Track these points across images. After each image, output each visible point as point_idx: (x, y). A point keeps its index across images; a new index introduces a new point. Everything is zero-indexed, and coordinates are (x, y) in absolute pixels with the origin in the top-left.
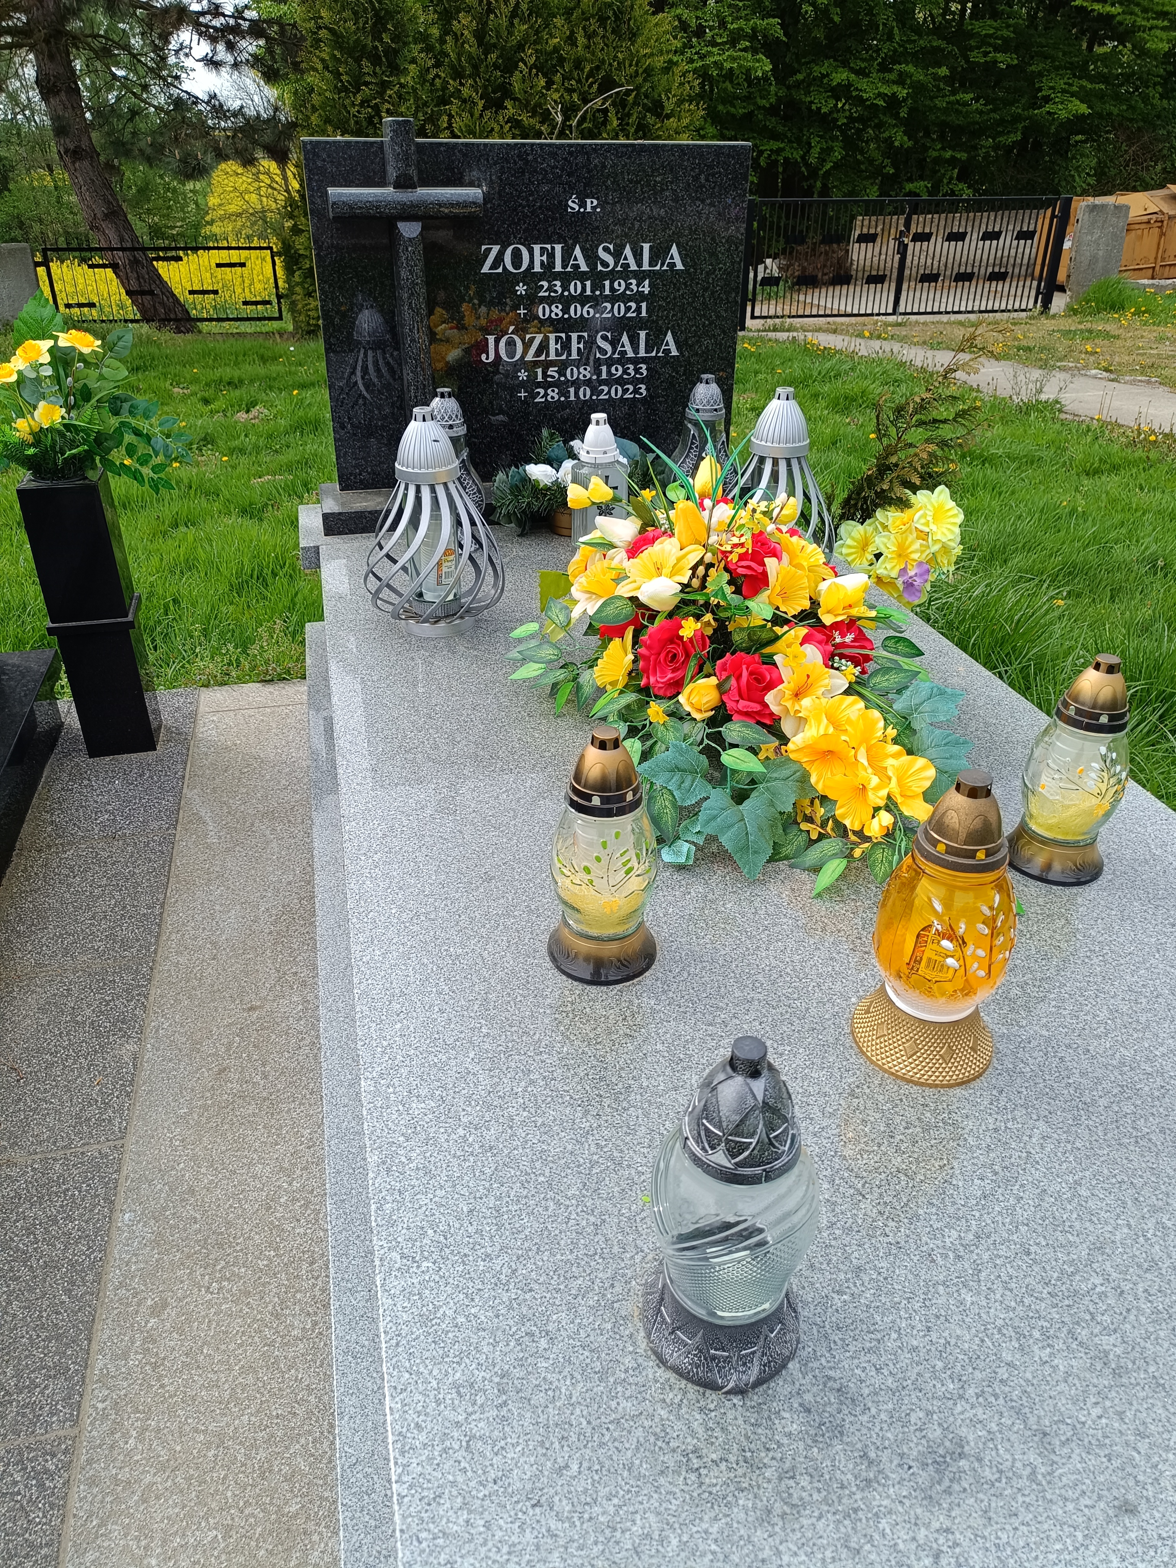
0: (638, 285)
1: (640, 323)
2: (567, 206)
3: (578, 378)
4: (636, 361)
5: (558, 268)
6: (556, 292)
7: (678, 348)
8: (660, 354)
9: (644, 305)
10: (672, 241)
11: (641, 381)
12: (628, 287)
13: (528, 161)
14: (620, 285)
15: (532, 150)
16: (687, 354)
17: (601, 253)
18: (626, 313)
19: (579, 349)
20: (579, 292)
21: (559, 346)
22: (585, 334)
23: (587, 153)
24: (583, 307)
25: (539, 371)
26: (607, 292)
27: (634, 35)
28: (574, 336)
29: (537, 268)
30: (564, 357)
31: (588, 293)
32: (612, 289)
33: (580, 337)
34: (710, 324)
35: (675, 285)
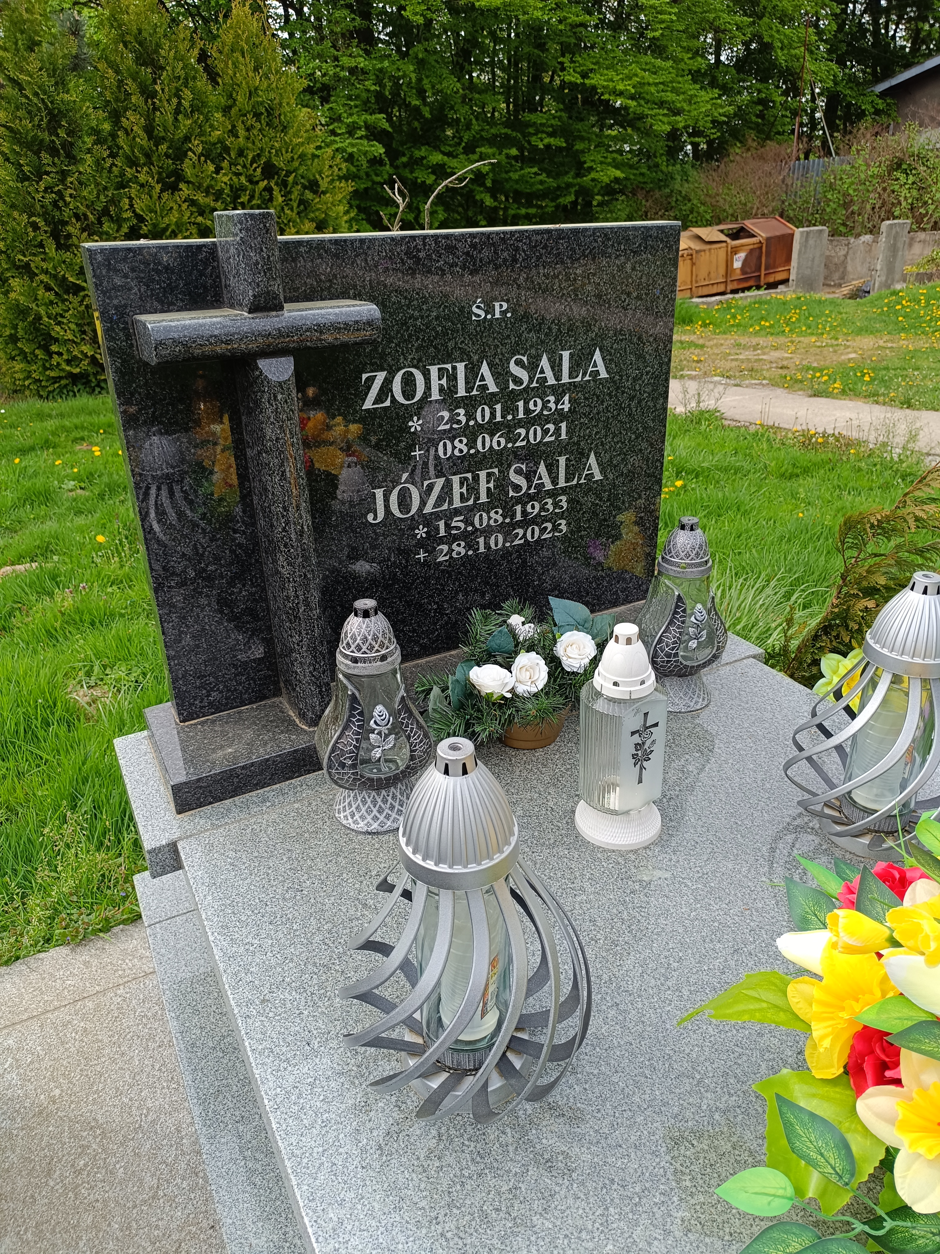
0: (557, 403)
1: (561, 448)
2: (471, 313)
3: (488, 525)
4: (553, 494)
5: (462, 392)
6: (459, 422)
7: (603, 471)
8: (582, 481)
9: (563, 425)
10: (595, 345)
11: (562, 516)
12: (545, 406)
13: (419, 259)
14: (535, 405)
15: (424, 244)
16: (611, 476)
17: (514, 369)
18: (543, 438)
19: (488, 489)
20: (487, 419)
21: (464, 490)
22: (496, 471)
23: (493, 244)
24: (492, 435)
25: (442, 524)
26: (521, 415)
27: (285, 127)
28: (483, 474)
29: (435, 395)
30: (471, 502)
31: (499, 418)
32: (527, 411)
33: (489, 475)
34: (637, 438)
35: (598, 397)
